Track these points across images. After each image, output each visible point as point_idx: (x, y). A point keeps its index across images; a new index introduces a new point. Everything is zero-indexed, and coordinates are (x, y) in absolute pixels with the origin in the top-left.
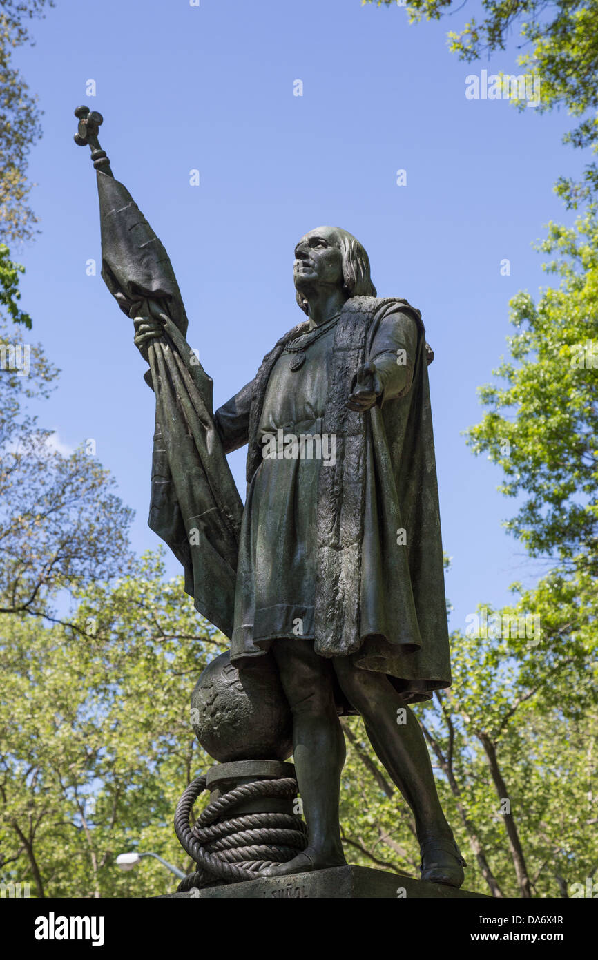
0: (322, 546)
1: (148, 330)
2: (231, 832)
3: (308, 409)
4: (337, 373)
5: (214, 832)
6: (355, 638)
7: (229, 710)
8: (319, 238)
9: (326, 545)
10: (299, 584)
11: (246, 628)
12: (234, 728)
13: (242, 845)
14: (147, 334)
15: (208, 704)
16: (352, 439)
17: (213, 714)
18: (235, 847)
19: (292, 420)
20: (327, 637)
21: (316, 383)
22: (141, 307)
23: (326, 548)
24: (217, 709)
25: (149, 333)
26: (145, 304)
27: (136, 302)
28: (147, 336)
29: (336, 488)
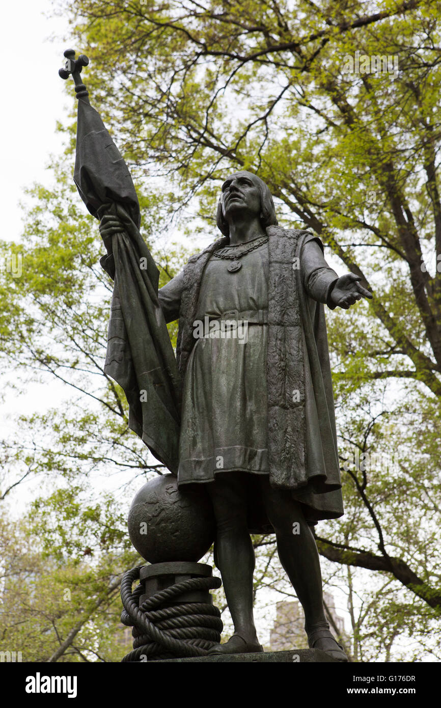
0: (274, 406)
1: (115, 226)
2: (175, 615)
3: (251, 303)
4: (277, 279)
5: (161, 615)
6: (305, 477)
7: (173, 522)
8: (246, 178)
9: (277, 405)
10: (251, 432)
11: (195, 461)
12: (175, 536)
13: (184, 626)
14: (113, 228)
15: (153, 516)
16: (292, 328)
17: (159, 524)
18: (179, 627)
19: (236, 308)
20: (282, 474)
21: (256, 284)
22: (109, 207)
23: (277, 408)
24: (162, 520)
25: (116, 228)
26: (113, 205)
27: (105, 203)
28: (114, 230)
29: (283, 364)
